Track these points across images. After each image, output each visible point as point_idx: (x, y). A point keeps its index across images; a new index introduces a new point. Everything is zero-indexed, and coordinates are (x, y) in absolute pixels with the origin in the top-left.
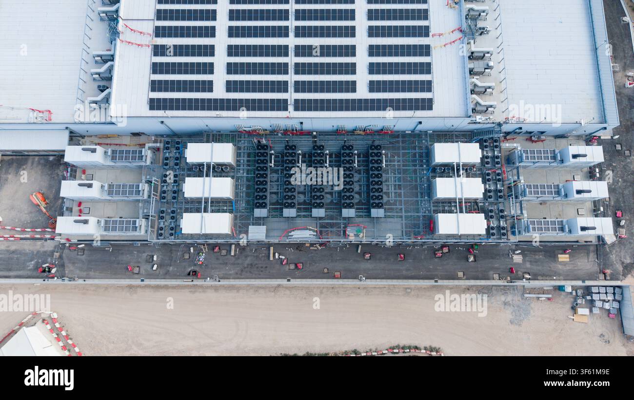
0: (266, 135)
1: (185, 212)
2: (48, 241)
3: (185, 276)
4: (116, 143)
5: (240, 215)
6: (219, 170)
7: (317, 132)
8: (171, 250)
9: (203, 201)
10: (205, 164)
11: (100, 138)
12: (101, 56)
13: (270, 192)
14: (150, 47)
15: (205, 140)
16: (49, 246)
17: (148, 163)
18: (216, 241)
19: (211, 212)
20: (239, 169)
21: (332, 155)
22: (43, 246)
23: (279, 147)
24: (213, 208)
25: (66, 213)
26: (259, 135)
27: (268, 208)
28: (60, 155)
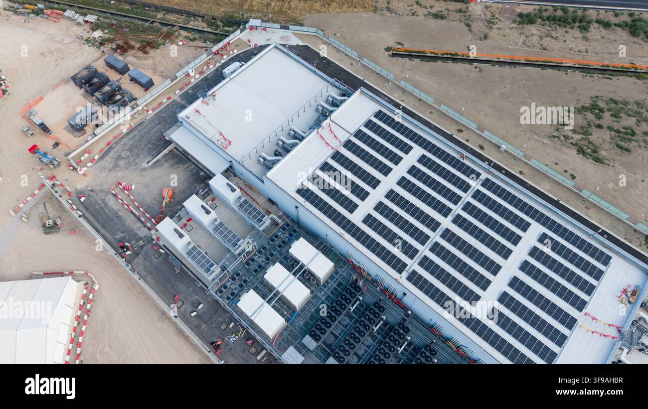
0: (366, 279)
1: (253, 289)
2: (146, 228)
3: (208, 342)
4: (253, 197)
5: (292, 330)
6: (307, 277)
7: (412, 313)
8: (217, 311)
9: (274, 292)
10: (301, 263)
11: (245, 185)
12: (295, 132)
13: (332, 331)
14: (334, 150)
15: (316, 245)
16: (143, 232)
17: (261, 229)
18: (256, 334)
19: (272, 306)
20: (323, 290)
21: (412, 345)
22: (139, 229)
23: (370, 299)
24: (277, 304)
25: (175, 218)
26: (361, 274)
27: (319, 344)
28: (210, 176)
